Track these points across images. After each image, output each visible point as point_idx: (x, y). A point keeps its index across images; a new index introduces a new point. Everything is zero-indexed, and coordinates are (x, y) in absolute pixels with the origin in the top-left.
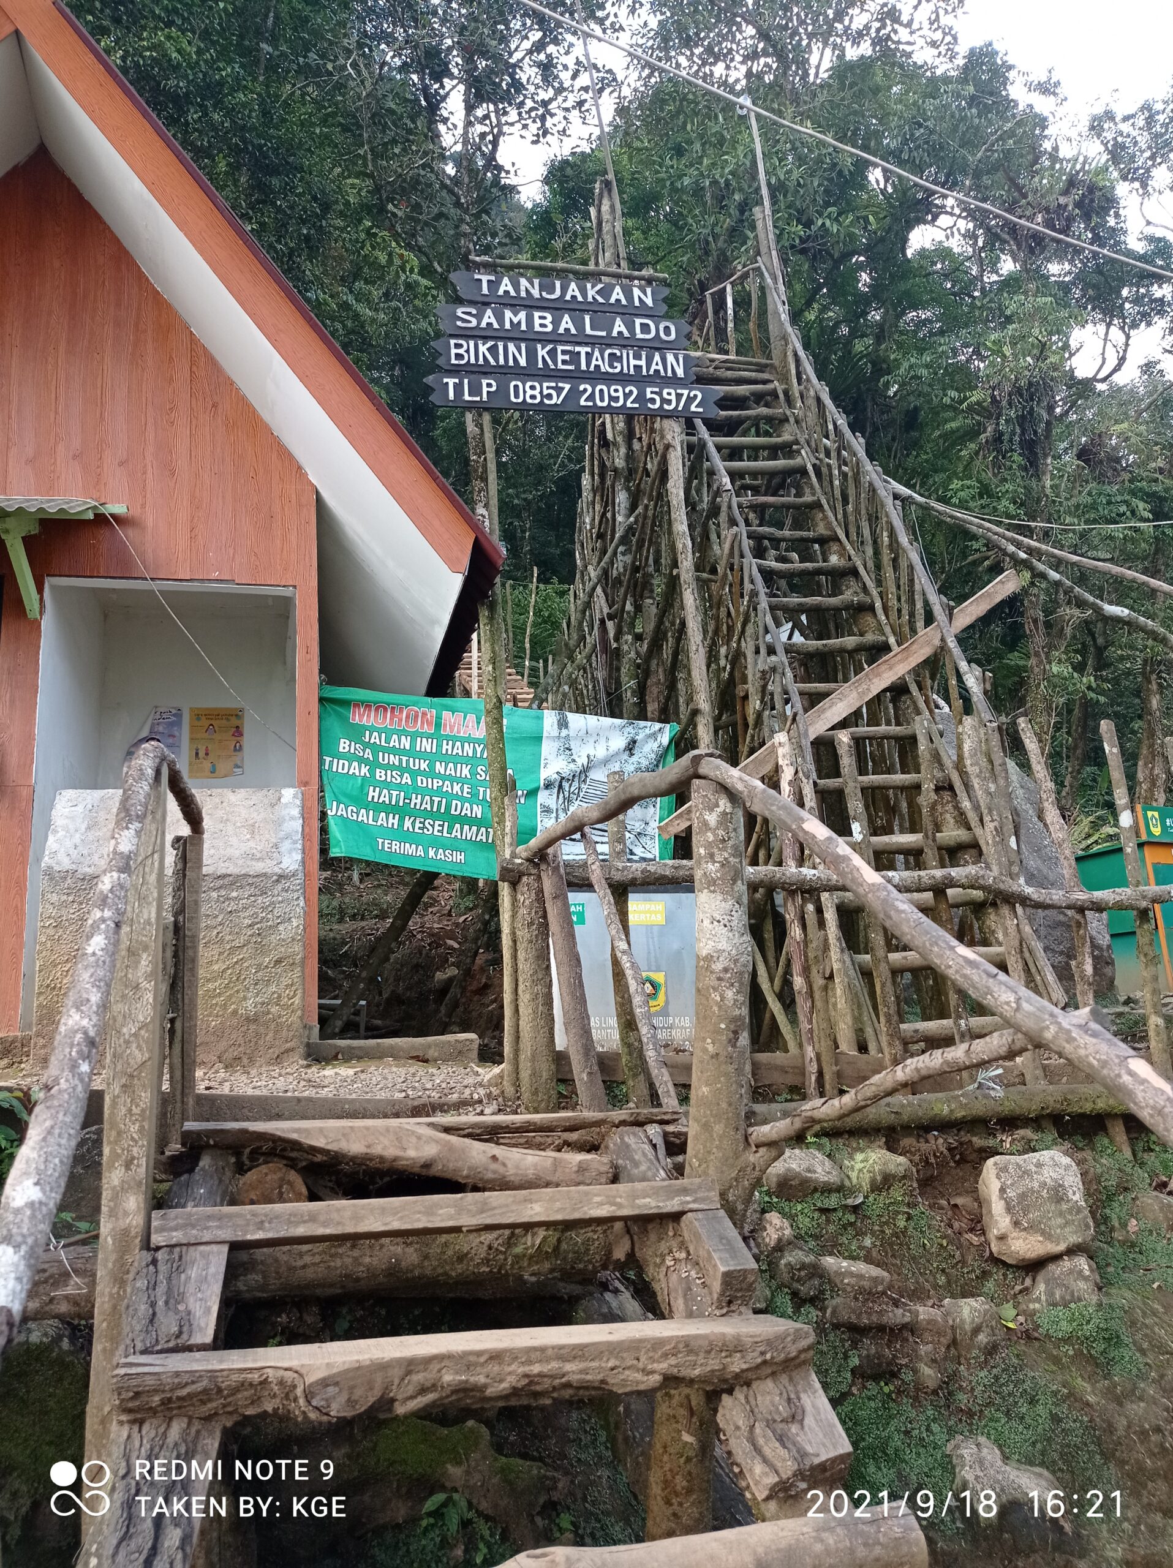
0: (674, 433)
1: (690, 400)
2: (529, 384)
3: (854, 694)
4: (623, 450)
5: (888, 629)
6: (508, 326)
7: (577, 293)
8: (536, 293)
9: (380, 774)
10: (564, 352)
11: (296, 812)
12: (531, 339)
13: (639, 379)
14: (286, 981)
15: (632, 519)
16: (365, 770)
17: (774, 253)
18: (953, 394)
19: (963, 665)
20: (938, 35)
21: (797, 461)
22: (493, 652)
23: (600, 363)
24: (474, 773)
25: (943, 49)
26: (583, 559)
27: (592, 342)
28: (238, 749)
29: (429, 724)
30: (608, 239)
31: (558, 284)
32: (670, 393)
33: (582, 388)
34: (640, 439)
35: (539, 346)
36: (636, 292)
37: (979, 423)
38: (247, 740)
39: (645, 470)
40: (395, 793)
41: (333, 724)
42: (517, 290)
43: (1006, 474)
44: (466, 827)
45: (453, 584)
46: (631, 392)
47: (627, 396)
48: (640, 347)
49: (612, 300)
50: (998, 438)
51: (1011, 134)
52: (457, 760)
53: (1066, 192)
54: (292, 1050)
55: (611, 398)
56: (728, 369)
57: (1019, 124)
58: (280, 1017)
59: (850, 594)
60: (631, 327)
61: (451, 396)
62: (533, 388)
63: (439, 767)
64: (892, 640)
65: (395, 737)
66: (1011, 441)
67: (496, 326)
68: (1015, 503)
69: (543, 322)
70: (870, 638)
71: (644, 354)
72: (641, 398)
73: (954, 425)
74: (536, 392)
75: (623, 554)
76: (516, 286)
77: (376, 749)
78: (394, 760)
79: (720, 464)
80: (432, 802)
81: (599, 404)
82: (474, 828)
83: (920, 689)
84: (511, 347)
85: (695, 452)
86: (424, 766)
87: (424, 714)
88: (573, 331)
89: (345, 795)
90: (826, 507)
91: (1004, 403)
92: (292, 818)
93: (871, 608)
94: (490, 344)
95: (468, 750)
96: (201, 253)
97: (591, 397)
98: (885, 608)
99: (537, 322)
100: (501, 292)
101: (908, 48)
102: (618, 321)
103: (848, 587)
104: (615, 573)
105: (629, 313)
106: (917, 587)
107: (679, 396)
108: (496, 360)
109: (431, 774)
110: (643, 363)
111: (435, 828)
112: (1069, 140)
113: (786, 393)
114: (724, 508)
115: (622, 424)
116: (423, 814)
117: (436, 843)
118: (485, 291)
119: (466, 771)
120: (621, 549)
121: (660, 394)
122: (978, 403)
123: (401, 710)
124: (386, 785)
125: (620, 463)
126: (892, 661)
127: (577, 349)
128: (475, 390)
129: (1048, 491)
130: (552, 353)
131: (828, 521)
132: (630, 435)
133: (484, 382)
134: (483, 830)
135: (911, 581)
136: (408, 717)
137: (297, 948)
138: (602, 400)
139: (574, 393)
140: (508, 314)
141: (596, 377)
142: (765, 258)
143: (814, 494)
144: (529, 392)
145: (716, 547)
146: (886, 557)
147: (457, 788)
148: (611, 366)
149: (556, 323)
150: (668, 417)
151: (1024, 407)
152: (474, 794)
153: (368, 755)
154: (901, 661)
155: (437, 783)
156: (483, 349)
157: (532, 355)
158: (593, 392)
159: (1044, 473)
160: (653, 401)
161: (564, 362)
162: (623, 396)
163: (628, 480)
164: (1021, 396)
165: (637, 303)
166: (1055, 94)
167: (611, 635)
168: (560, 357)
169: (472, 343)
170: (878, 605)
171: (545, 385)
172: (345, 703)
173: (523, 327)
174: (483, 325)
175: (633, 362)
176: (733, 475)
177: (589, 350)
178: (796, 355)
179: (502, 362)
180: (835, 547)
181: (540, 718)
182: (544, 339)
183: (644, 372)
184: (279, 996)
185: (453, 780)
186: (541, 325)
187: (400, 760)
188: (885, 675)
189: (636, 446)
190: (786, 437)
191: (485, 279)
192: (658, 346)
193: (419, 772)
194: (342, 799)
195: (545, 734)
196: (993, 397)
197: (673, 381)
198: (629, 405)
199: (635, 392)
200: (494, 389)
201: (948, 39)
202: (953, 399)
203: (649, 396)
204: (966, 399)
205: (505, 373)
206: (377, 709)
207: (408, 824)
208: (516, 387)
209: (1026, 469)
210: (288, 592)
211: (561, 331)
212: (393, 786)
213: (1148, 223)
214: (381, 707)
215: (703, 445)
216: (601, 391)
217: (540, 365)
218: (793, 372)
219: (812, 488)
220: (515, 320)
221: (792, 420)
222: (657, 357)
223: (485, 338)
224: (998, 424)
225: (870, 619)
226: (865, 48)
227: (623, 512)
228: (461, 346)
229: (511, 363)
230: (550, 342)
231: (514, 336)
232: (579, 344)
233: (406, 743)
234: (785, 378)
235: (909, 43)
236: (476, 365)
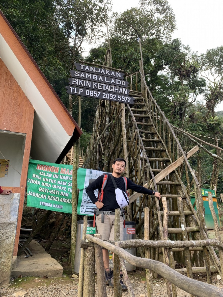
0: (123, 106)
1: (128, 99)
2: (91, 91)
3: (164, 174)
4: (108, 108)
5: (169, 157)
6: (87, 77)
7: (104, 72)
8: (94, 70)
9: (43, 184)
10: (100, 85)
11: (17, 201)
12: (92, 81)
13: (116, 93)
14: (7, 257)
15: (109, 124)
16: (39, 183)
17: (143, 70)
18: (167, 103)
19: (191, 169)
20: (168, 36)
21: (147, 115)
22: (77, 155)
23: (108, 88)
24: (67, 184)
25: (168, 39)
26: (95, 129)
27: (107, 84)
28: (7, 170)
29: (57, 171)
30: (108, 62)
31: (99, 69)
32: (123, 97)
33: (103, 94)
34: (112, 106)
35: (94, 83)
36: (117, 73)
37: (171, 109)
38: (9, 168)
39: (113, 113)
40: (46, 189)
41: (32, 170)
42: (90, 69)
43: (175, 119)
44: (64, 199)
45: (68, 138)
46: (115, 96)
47: (114, 97)
48: (116, 86)
49: (112, 75)
50: (175, 112)
51: (181, 56)
52: (64, 181)
53: (190, 68)
54: (6, 280)
55: (110, 97)
56: (132, 93)
57: (182, 54)
58: (3, 269)
59: (159, 147)
60: (115, 81)
61: (72, 92)
62: (92, 92)
63: (59, 182)
64: (170, 160)
65: (48, 174)
66: (177, 113)
67: (84, 77)
68: (177, 125)
69: (95, 77)
70: (165, 158)
71: (118, 88)
72: (117, 98)
73: (166, 109)
74: (92, 93)
75: (107, 132)
76: (90, 68)
77: (43, 177)
78: (47, 180)
79: (133, 114)
80: (56, 192)
81: (107, 98)
82: (66, 199)
83: (178, 172)
84: (87, 82)
85: (127, 111)
86: (55, 182)
87: (56, 168)
88: (102, 80)
89: (33, 189)
90: (154, 126)
91: (177, 106)
92: (16, 203)
93: (165, 151)
94: (82, 81)
95: (67, 178)
96: (12, 49)
97: (105, 96)
98: (168, 151)
99: (94, 77)
100: (86, 69)
101: (162, 38)
102: (113, 80)
103: (159, 145)
104: (105, 136)
105: (115, 78)
106: (178, 148)
107: (125, 98)
108: (84, 85)
109: (56, 184)
110: (118, 90)
111: (56, 199)
112: (190, 58)
113: (145, 100)
114: (134, 125)
115: (109, 103)
116: (53, 195)
117: (56, 203)
118: (82, 68)
119: (65, 184)
120: (107, 130)
121: (121, 97)
122: (172, 105)
123: (50, 167)
124: (44, 187)
125: (107, 111)
126: (173, 166)
127: (103, 85)
128: (78, 91)
129: (184, 123)
130: (97, 85)
131: (155, 129)
132: (110, 105)
133: (80, 89)
134: (68, 200)
135: (176, 146)
136: (52, 169)
137: (12, 247)
138: (108, 97)
139: (101, 95)
140: (87, 74)
141: (107, 92)
142: (141, 71)
143: (151, 123)
144: (90, 93)
145: (130, 133)
146: (169, 140)
147: (63, 188)
148: (110, 90)
149: (98, 78)
150: (123, 103)
151: (181, 107)
152: (67, 190)
153: (40, 178)
154: (175, 166)
155: (58, 187)
156: (80, 81)
157: (92, 85)
158: (106, 95)
159: (183, 120)
160: (119, 99)
161: (99, 87)
162: (113, 97)
163: (109, 115)
164: (180, 105)
165: (117, 76)
166: (188, 50)
167: (103, 150)
168: (99, 86)
169: (78, 80)
170: (167, 150)
171: (95, 92)
172: (36, 164)
173: (91, 78)
174: (81, 76)
175: (115, 89)
176: (135, 117)
177: (105, 85)
178: (148, 91)
179: (85, 85)
180: (156, 135)
181: (85, 171)
182: (95, 81)
183: (118, 92)
184: (4, 262)
185: (62, 186)
186: (95, 78)
187: (49, 180)
188: (171, 169)
189: (111, 108)
190: (144, 109)
191: (82, 66)
192: (121, 86)
193: (53, 183)
194: (32, 190)
195: (86, 175)
196: (175, 104)
197: (124, 95)
198: (114, 99)
199: (116, 96)
200: (82, 91)
201: (170, 37)
202: (167, 104)
203: (119, 97)
204: (169, 104)
205: (85, 88)
206: (44, 166)
207: (49, 197)
208: (88, 91)
209: (180, 119)
210: (24, 135)
211: (99, 80)
212: (45, 187)
213: (202, 76)
214: (45, 166)
215: (129, 110)
216: (108, 95)
217: (94, 87)
218: (147, 95)
219: (151, 121)
220: (89, 76)
221: (146, 106)
222: (121, 89)
223: (81, 79)
224: (175, 109)
225: (165, 154)
226: (154, 37)
227: (107, 122)
228: (75, 80)
229: (87, 86)
230: (96, 82)
231: (88, 80)
232: (102, 83)
233: (51, 175)
234: (145, 97)
235: (163, 37)
236: (78, 85)
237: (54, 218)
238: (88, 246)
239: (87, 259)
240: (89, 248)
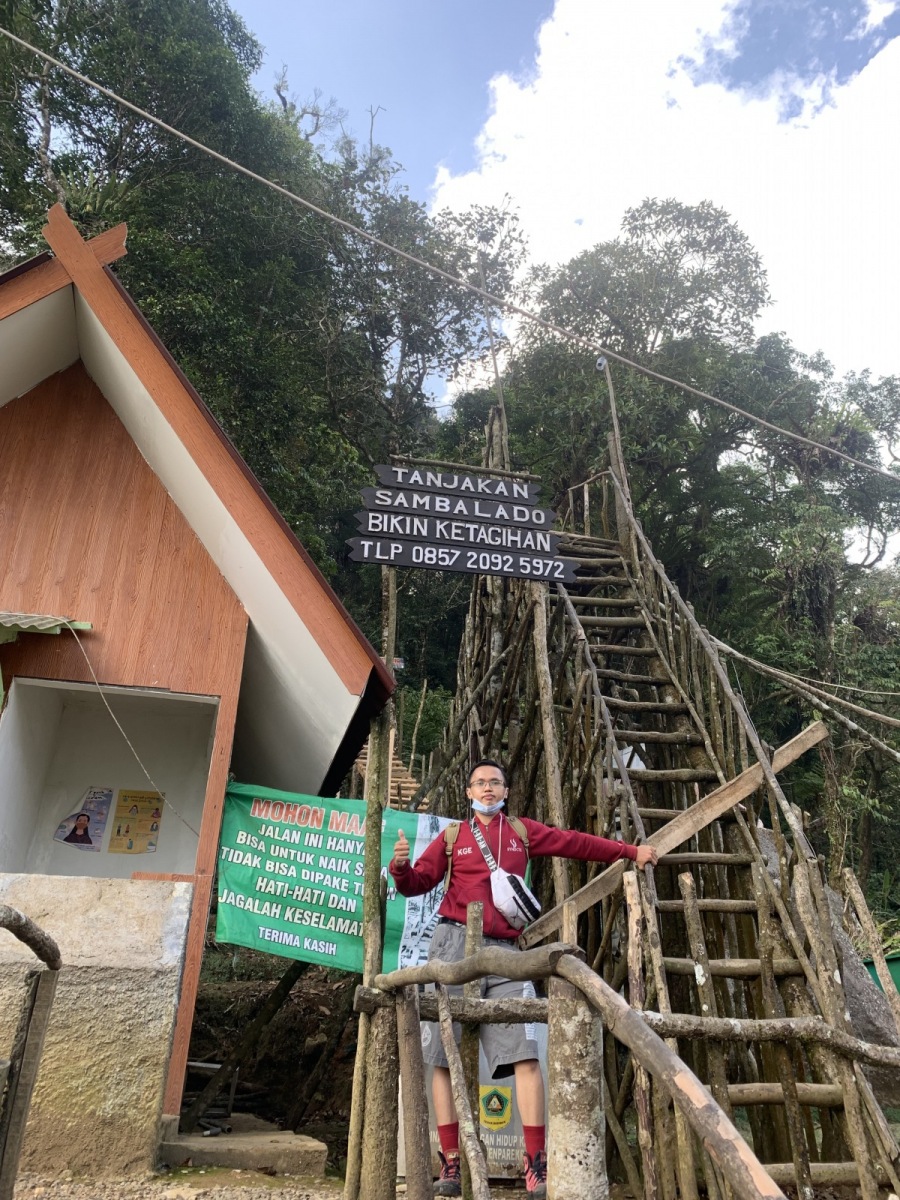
0: (540, 593)
1: (554, 569)
2: (428, 549)
3: (690, 823)
4: (499, 601)
5: (716, 765)
6: (415, 506)
7: (470, 485)
8: (438, 483)
9: (269, 865)
10: (457, 527)
11: (184, 906)
12: (433, 516)
13: (514, 550)
14: (148, 1082)
15: (503, 655)
16: (257, 861)
17: (622, 465)
18: (756, 570)
19: (784, 804)
20: (739, 328)
21: (639, 618)
22: (379, 762)
23: (485, 537)
24: (353, 869)
25: (742, 337)
26: (463, 680)
27: (480, 521)
28: (155, 828)
29: (319, 821)
30: (497, 449)
31: (456, 478)
32: (538, 563)
33: (469, 554)
34: (513, 593)
35: (438, 522)
36: (516, 487)
37: (776, 593)
38: (165, 821)
39: (516, 615)
40: (280, 884)
41: (235, 816)
42: (425, 480)
43: (799, 632)
44: (341, 920)
45: (350, 704)
46: (508, 560)
47: (504, 563)
48: (516, 527)
49: (497, 492)
50: (792, 604)
51: (794, 394)
52: (341, 856)
53: (835, 435)
54: (141, 1158)
55: (492, 563)
56: (584, 545)
57: (799, 387)
58: (135, 1121)
59: (683, 732)
60: (510, 513)
61: (366, 554)
62: (431, 552)
63: (323, 862)
64: (720, 774)
65: (287, 831)
66: (802, 608)
67: (406, 505)
68: (807, 655)
69: (443, 504)
70: (702, 770)
71: (519, 532)
72: (515, 565)
73: (756, 593)
74: (433, 556)
75: (495, 682)
76: (424, 478)
77: (269, 841)
78: (284, 853)
79: (576, 618)
80: (313, 894)
81: (482, 567)
82: (348, 922)
83: (746, 820)
84: (416, 521)
85: (557, 607)
86: (309, 859)
87: (315, 812)
88: (465, 512)
89: (236, 884)
90: (662, 656)
91: (796, 579)
92: (181, 912)
93: (702, 745)
94: (400, 518)
95: (350, 847)
97: (476, 562)
98: (714, 746)
99: (438, 504)
100: (412, 481)
101: (718, 335)
102: (501, 507)
103: (682, 725)
104: (487, 697)
105: (509, 502)
106: (742, 731)
107: (545, 566)
108: (404, 529)
109: (315, 867)
110: (518, 539)
111: (312, 920)
112: (835, 400)
113: (629, 566)
114: (579, 653)
115: (499, 581)
116: (302, 905)
117: (312, 935)
118: (400, 479)
119: (345, 867)
120: (493, 678)
121: (530, 563)
122: (776, 578)
123: (296, 807)
124: (274, 876)
125: (496, 610)
126: (722, 795)
127: (468, 526)
128: (385, 551)
129: (833, 648)
130: (448, 528)
131: (664, 668)
132: (505, 590)
133: (393, 546)
134: (355, 923)
135: (736, 726)
136: (300, 814)
137: (164, 1047)
138: (485, 564)
139: (463, 558)
140: (416, 497)
141: (481, 547)
142: (615, 467)
143: (652, 646)
144: (426, 555)
145: (571, 684)
146: (714, 703)
147: (336, 882)
148: (494, 540)
149: (453, 506)
150: (536, 580)
151: (812, 584)
152: (351, 889)
153: (262, 847)
154: (730, 795)
155: (319, 876)
156: (394, 521)
157: (432, 528)
158: (478, 559)
159: (829, 634)
160: (525, 567)
161: (457, 535)
162: (502, 563)
163: (501, 624)
164: (809, 574)
165: (516, 495)
166: (823, 370)
167: (482, 748)
168: (454, 531)
169: (386, 517)
170: (708, 742)
171: (441, 550)
172: (248, 799)
173: (427, 507)
174: (396, 504)
175: (510, 538)
176: (585, 625)
177: (476, 527)
178: (637, 538)
179: (408, 531)
180: (670, 690)
181: (415, 821)
182: (442, 517)
183: (519, 546)
184: (138, 1099)
185: (333, 874)
186: (441, 507)
187: (289, 853)
188: (716, 807)
189: (510, 598)
190: (629, 599)
191: (400, 471)
192: (530, 527)
193: (305, 865)
194: (233, 887)
195: (418, 836)
196: (787, 574)
197: (542, 554)
198: (505, 569)
199: (511, 560)
200: (400, 551)
201: (745, 331)
202: (756, 574)
203: (522, 563)
204: (766, 574)
205: (410, 540)
206: (275, 806)
207: (288, 914)
208: (418, 551)
209: (815, 630)
210: (213, 701)
211: (456, 512)
212: (279, 878)
213: (896, 459)
214: (278, 804)
215: (563, 603)
216: (484, 558)
217: (438, 536)
218: (635, 550)
219: (650, 639)
220: (421, 502)
221: (634, 587)
222: (529, 535)
223: (397, 514)
224: (791, 595)
225: (700, 753)
226: (687, 333)
227: (496, 648)
228: (377, 518)
229: (415, 533)
230: (447, 519)
231: (420, 513)
232: (467, 522)
233: (296, 837)
234: (629, 555)
235: (718, 332)
236: (388, 532)
237: (323, 1031)
238: (377, 1006)
239: (376, 1045)
240: (380, 1011)
